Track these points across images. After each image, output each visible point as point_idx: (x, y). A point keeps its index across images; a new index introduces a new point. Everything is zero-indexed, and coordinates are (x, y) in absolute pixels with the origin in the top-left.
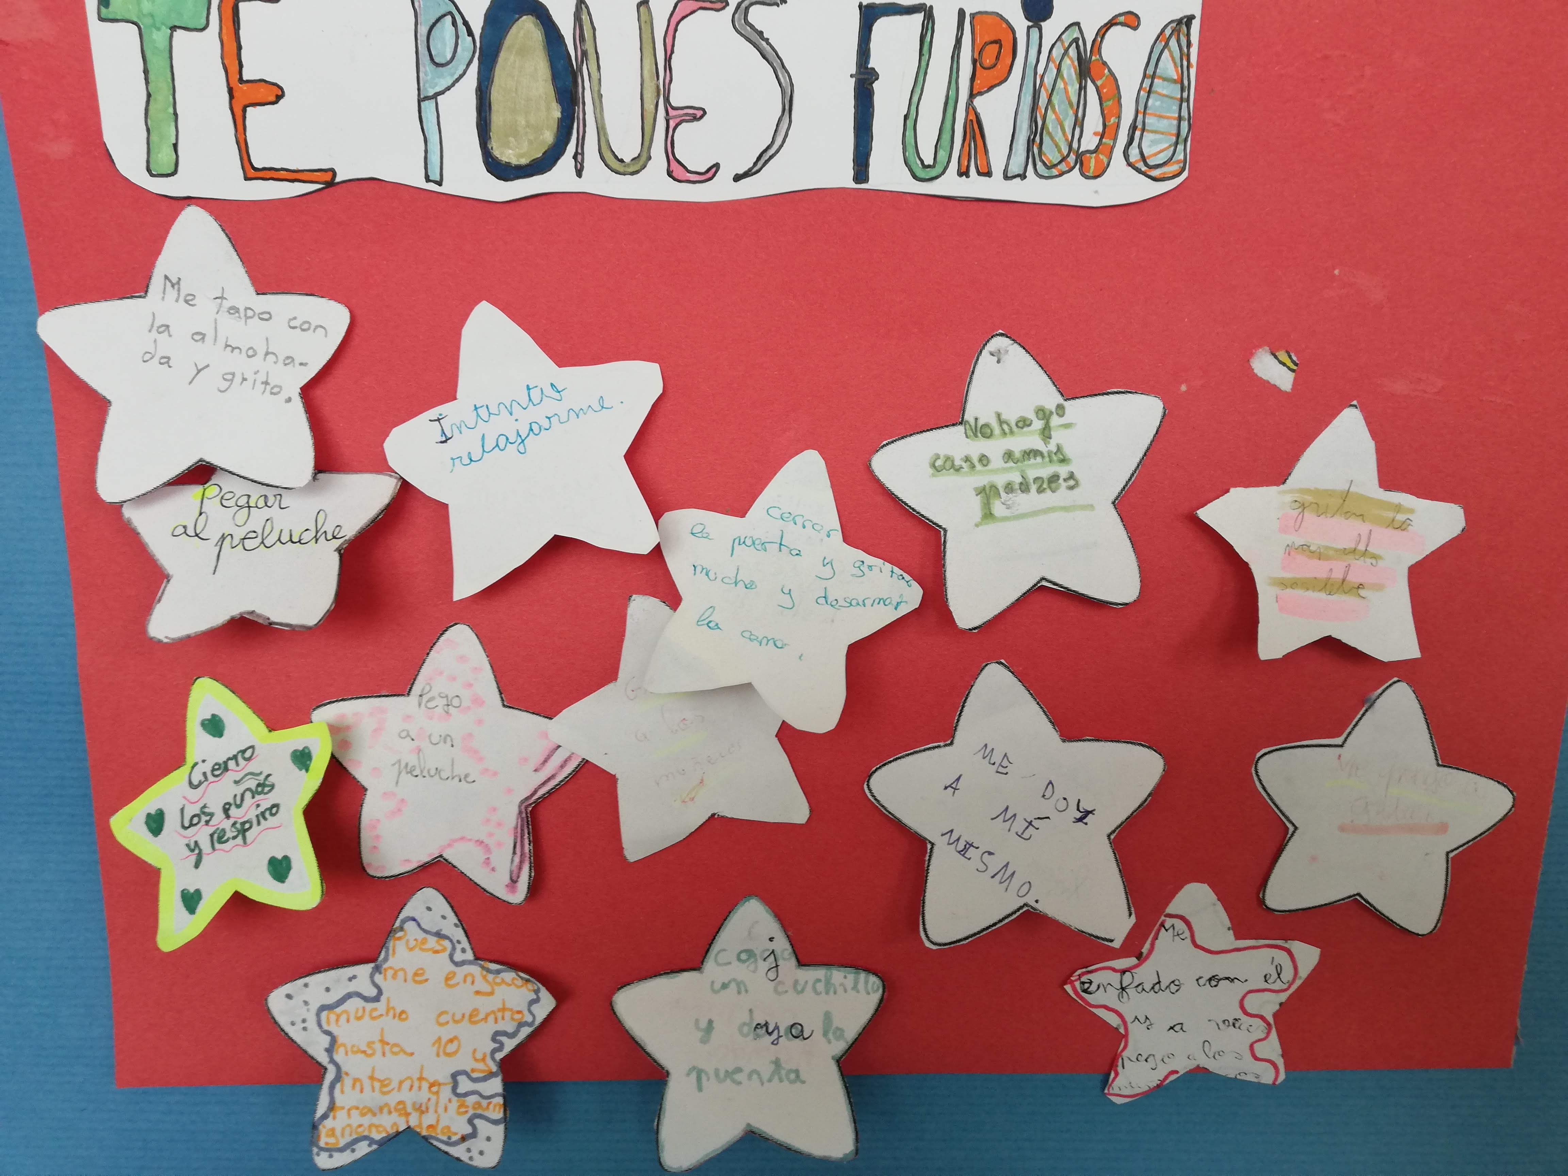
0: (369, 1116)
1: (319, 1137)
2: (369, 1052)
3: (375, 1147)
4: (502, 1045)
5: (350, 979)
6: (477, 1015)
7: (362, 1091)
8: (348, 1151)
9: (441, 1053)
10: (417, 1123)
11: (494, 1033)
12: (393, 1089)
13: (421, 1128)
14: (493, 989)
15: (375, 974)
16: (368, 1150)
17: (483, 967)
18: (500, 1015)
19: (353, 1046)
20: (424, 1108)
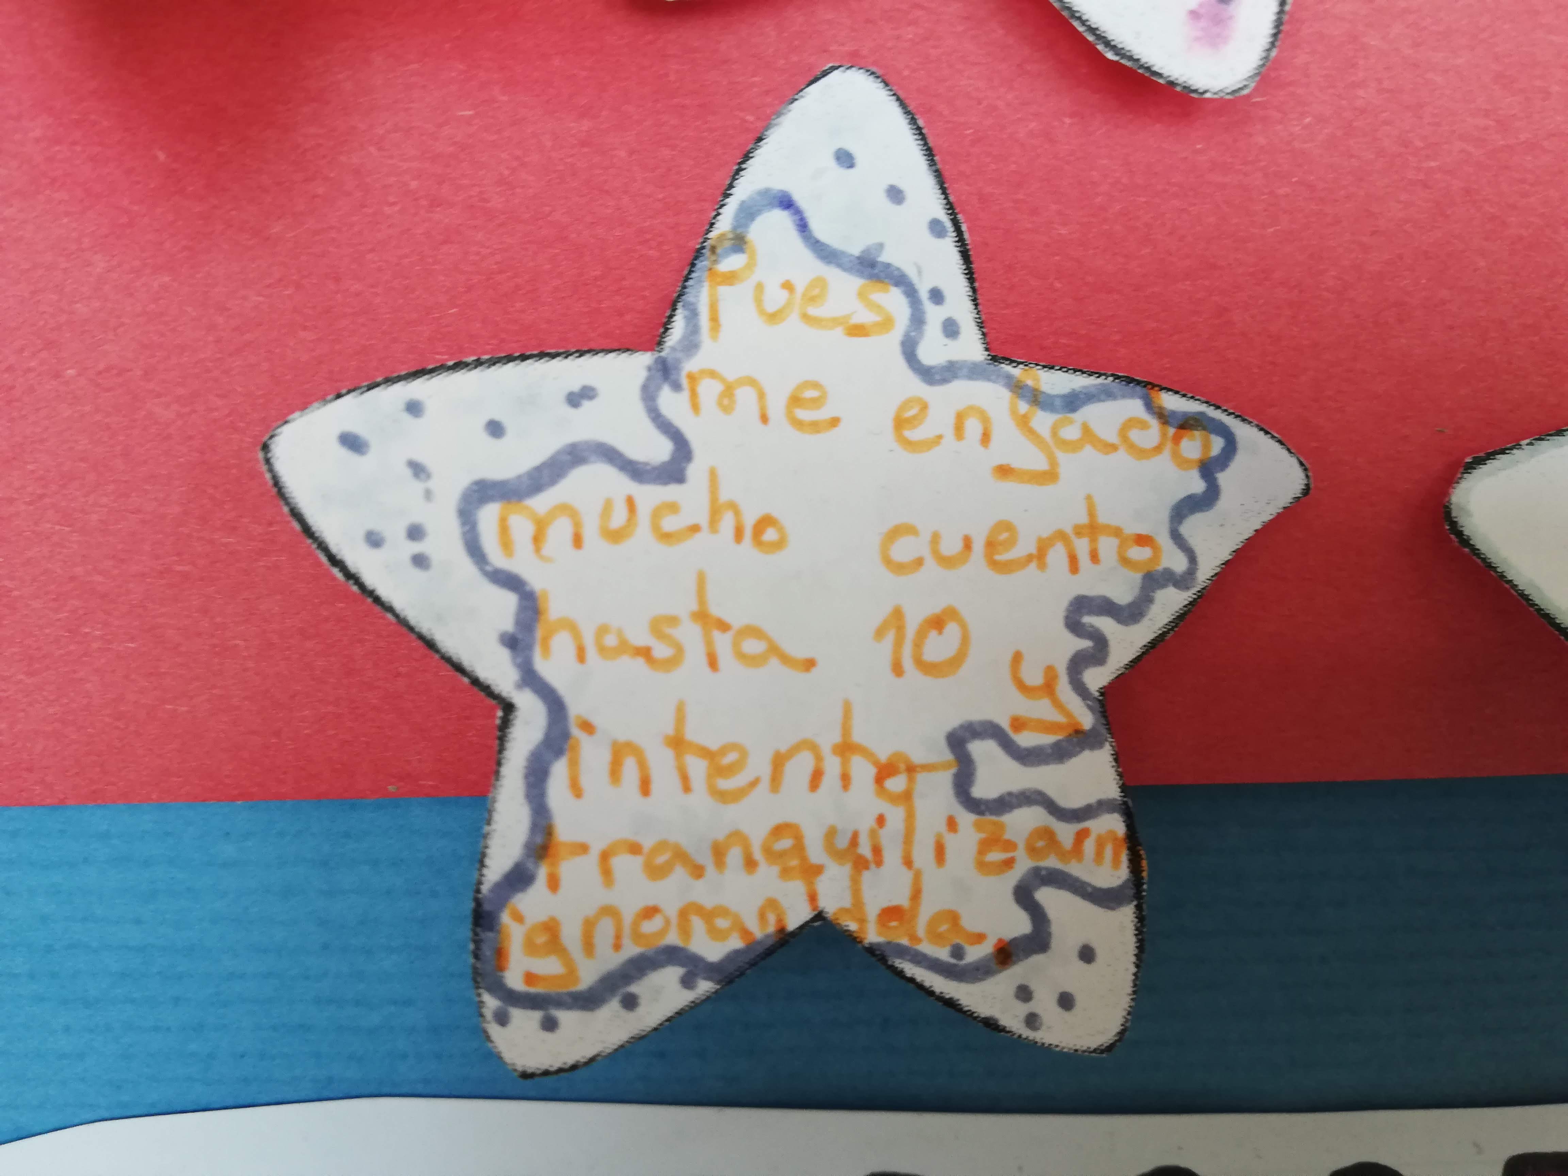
0: (680, 873)
1: (500, 954)
2: (661, 651)
3: (705, 987)
4: (1101, 643)
5: (575, 399)
6: (1012, 542)
7: (645, 787)
8: (613, 1006)
9: (908, 663)
10: (847, 902)
11: (1072, 604)
12: (754, 783)
13: (862, 921)
14: (1053, 462)
15: (659, 388)
16: (679, 998)
17: (1017, 388)
18: (1082, 546)
19: (602, 630)
20: (865, 849)
